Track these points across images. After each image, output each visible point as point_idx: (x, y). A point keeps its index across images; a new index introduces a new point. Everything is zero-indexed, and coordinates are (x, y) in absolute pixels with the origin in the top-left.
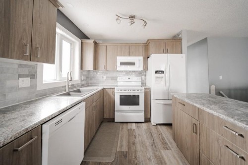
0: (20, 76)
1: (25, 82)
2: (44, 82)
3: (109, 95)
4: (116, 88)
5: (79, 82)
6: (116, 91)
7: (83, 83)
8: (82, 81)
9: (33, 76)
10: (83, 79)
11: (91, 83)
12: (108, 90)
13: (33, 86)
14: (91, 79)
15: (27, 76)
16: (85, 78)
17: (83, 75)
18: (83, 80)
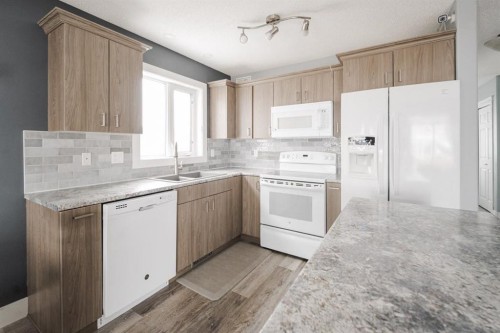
0: (112, 150)
1: (118, 157)
2: (142, 158)
3: (251, 190)
4: (262, 176)
5: (205, 160)
6: (262, 182)
7: (215, 162)
8: (210, 158)
9: (127, 150)
10: (213, 155)
11: (233, 164)
12: (249, 179)
13: (128, 163)
14: (233, 157)
15: (119, 150)
16: (219, 153)
17: (215, 149)
18: (215, 158)
